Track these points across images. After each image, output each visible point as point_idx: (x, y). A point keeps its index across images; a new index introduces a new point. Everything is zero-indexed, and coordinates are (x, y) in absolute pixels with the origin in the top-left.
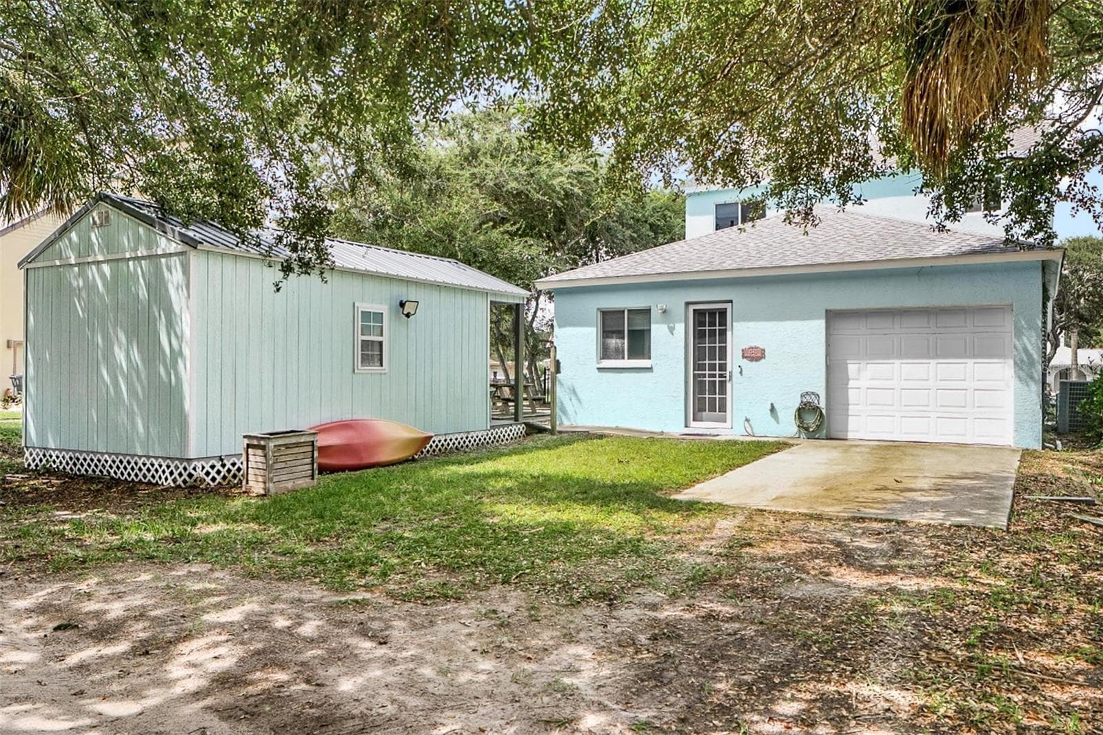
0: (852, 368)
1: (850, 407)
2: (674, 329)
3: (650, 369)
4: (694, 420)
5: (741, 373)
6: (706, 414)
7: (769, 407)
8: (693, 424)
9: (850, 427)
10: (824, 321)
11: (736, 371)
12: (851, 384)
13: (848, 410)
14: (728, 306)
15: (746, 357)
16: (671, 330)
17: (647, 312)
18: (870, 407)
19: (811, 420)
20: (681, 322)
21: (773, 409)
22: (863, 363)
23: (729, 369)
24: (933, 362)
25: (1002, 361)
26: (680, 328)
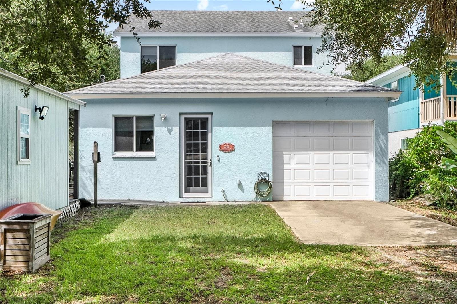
0: (286, 157)
1: (285, 181)
2: (172, 130)
3: (154, 158)
4: (185, 193)
5: (219, 160)
6: (192, 188)
7: (238, 182)
8: (185, 195)
9: (285, 193)
10: (272, 128)
11: (215, 159)
12: (286, 166)
13: (283, 182)
14: (209, 116)
15: (222, 150)
16: (170, 132)
17: (150, 119)
18: (296, 181)
19: (265, 190)
20: (177, 126)
21: (240, 185)
22: (293, 153)
23: (209, 158)
24: (332, 153)
25: (366, 152)
26: (176, 130)
